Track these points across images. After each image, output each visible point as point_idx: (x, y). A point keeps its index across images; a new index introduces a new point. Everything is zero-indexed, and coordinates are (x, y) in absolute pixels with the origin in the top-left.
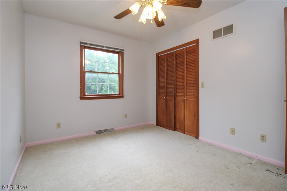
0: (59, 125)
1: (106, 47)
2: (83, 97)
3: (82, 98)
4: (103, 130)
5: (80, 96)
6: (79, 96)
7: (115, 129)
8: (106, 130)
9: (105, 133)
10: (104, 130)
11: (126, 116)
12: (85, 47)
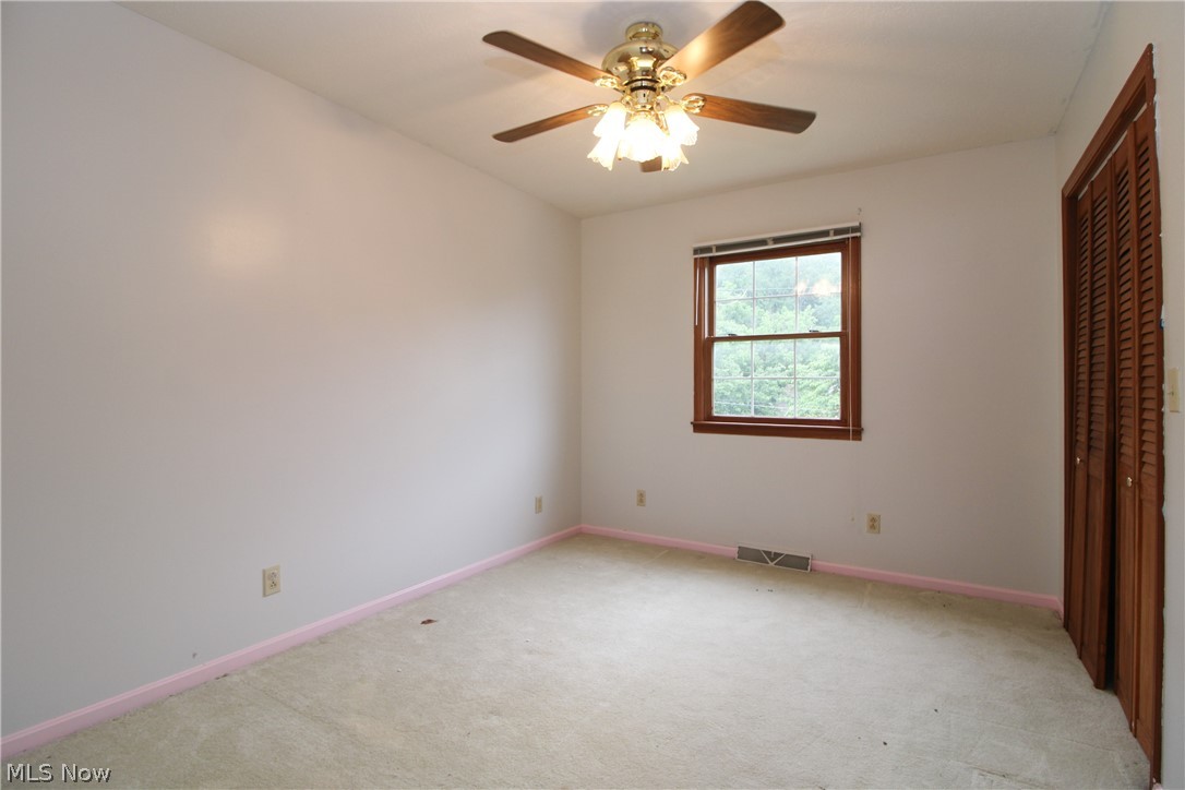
0: (641, 499)
1: (777, 240)
2: (705, 422)
3: (699, 427)
4: (765, 552)
5: (692, 420)
6: (691, 417)
7: (819, 563)
8: (777, 555)
9: (772, 564)
10: (768, 553)
11: (874, 523)
12: (714, 261)
